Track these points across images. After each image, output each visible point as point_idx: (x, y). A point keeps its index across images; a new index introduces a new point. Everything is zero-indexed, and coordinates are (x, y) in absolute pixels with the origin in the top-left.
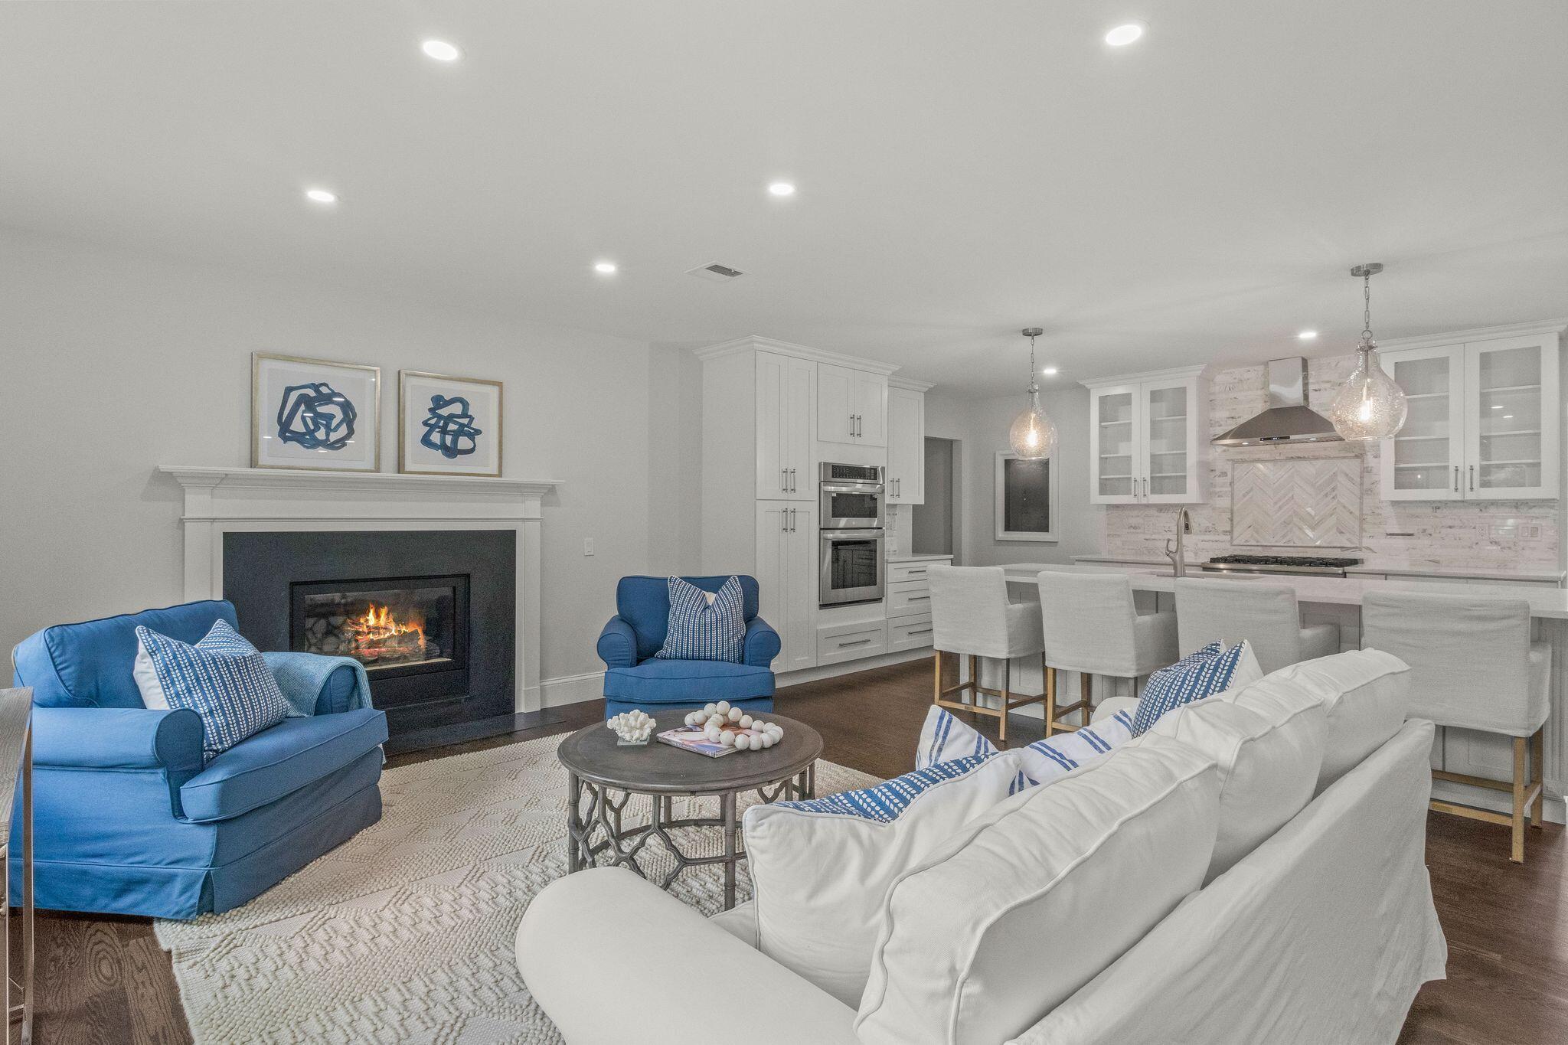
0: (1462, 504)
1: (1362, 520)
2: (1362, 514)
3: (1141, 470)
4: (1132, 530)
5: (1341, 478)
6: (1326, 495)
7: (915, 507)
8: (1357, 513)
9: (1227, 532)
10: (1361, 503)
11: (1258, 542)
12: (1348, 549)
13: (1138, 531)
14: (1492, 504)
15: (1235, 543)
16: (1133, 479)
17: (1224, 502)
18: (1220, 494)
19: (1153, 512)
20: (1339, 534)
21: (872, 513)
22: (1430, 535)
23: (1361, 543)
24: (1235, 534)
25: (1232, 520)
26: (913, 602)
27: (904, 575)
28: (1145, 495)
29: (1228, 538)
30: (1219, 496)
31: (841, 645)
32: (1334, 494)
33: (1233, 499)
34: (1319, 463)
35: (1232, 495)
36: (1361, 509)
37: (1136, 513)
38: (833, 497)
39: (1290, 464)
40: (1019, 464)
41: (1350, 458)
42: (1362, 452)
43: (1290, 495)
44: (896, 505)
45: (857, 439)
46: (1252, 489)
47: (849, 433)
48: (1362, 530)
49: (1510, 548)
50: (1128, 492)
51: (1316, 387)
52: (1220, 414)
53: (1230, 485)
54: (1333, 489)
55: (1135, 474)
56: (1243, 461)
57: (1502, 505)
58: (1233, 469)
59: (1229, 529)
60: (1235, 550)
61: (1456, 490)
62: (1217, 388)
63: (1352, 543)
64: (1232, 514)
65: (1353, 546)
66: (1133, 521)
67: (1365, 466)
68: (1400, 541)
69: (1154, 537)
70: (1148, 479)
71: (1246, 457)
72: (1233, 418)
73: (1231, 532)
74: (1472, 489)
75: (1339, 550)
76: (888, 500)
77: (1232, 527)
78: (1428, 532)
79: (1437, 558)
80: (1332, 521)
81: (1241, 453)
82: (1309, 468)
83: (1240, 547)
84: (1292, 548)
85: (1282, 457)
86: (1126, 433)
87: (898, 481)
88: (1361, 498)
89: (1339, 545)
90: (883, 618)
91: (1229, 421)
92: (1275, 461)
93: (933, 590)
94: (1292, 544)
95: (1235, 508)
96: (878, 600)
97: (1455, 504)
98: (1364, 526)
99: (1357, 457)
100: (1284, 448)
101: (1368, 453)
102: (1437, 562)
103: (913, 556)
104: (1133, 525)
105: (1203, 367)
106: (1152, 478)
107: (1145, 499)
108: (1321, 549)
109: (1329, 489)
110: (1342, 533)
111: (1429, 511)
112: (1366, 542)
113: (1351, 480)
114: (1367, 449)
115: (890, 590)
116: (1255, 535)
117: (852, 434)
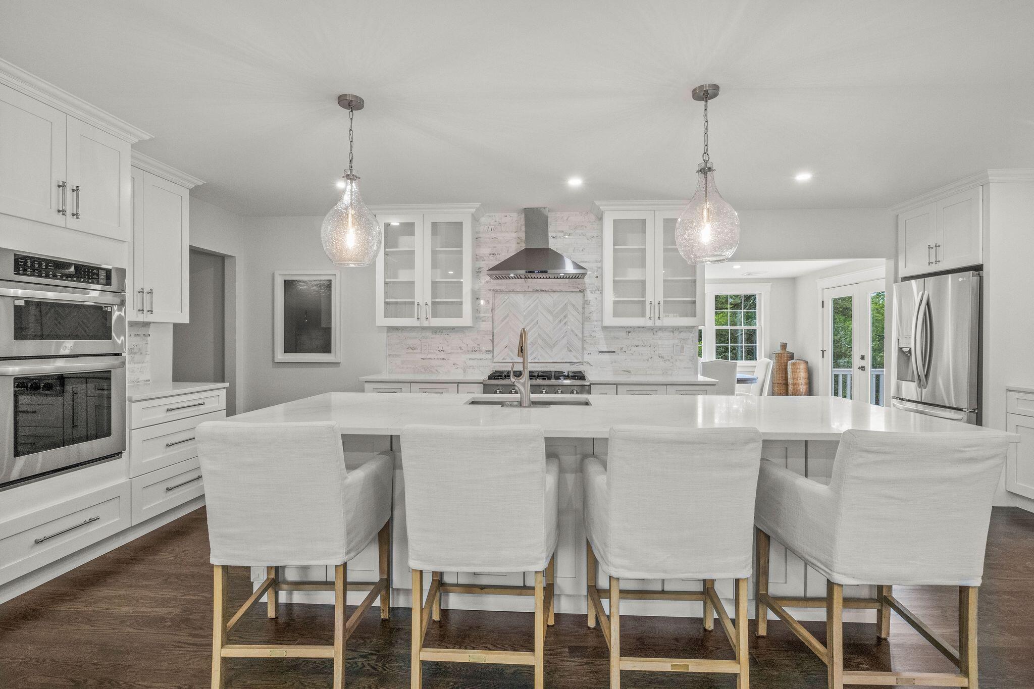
0: (642, 329)
1: (584, 341)
2: (583, 336)
3: (423, 295)
4: (410, 351)
5: (570, 307)
6: (560, 321)
7: (176, 327)
8: (580, 335)
9: (489, 351)
10: (583, 328)
11: (512, 359)
12: (574, 363)
13: (415, 351)
14: (660, 329)
15: (495, 360)
16: (416, 304)
17: (485, 326)
18: (484, 319)
19: (429, 334)
20: (568, 352)
21: (105, 333)
22: (625, 352)
23: (583, 359)
24: (495, 353)
25: (493, 341)
26: (171, 448)
27: (160, 415)
28: (427, 318)
29: (490, 356)
30: (483, 321)
31: (37, 542)
32: (566, 320)
33: (493, 323)
34: (556, 296)
35: (493, 320)
36: (583, 333)
37: (414, 334)
38: (15, 306)
39: (536, 295)
40: (301, 286)
41: (576, 292)
42: (584, 288)
43: (535, 321)
44: (150, 323)
45: (72, 222)
46: (508, 315)
47: (55, 208)
48: (583, 348)
49: (669, 360)
50: (412, 316)
51: (553, 235)
52: (485, 251)
53: (492, 311)
54: (565, 317)
55: (418, 299)
56: (501, 291)
57: (665, 330)
58: (494, 297)
59: (490, 348)
60: (494, 366)
61: (650, 318)
62: (482, 228)
63: (577, 359)
64: (493, 336)
65: (578, 361)
66: (411, 342)
67: (586, 299)
68: (606, 357)
69: (429, 356)
70: (430, 304)
71: (503, 288)
72: (493, 254)
73: (492, 351)
74: (659, 318)
75: (569, 364)
76: (131, 314)
77: (493, 347)
78: (624, 350)
79: (629, 369)
80: (564, 341)
81: (500, 285)
82: (548, 299)
83: (499, 364)
84: (537, 364)
85: (530, 290)
86: (408, 259)
87: (151, 292)
88: (583, 324)
89: (568, 361)
90: (123, 480)
91: (491, 257)
92: (525, 292)
93: (207, 466)
94: (536, 361)
95: (495, 331)
96: (117, 455)
97: (639, 329)
98: (585, 346)
99: (580, 292)
100: (532, 282)
101: (587, 290)
102: (629, 372)
103: (173, 389)
104: (411, 346)
105: (477, 205)
106: (433, 303)
107: (427, 321)
108: (557, 364)
109: (562, 316)
110: (571, 351)
111: (624, 334)
112: (587, 358)
113: (577, 310)
114: (587, 286)
115: (135, 439)
116: (511, 353)
117: (63, 212)
